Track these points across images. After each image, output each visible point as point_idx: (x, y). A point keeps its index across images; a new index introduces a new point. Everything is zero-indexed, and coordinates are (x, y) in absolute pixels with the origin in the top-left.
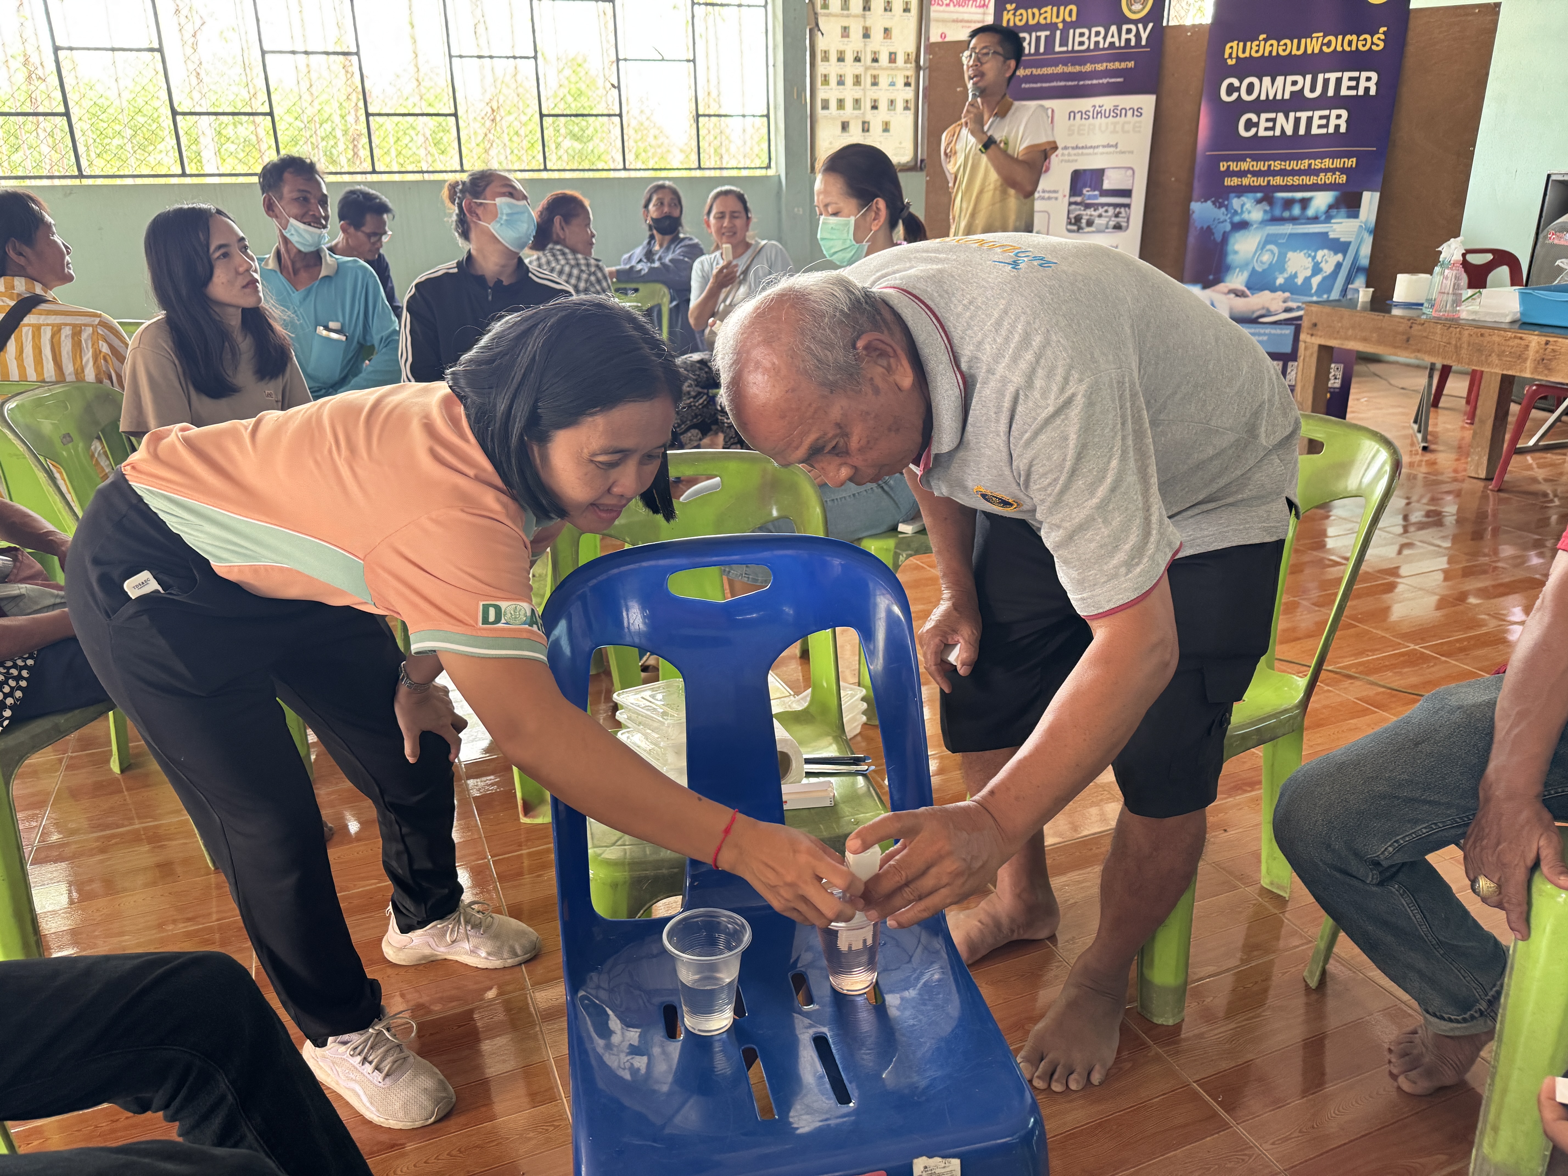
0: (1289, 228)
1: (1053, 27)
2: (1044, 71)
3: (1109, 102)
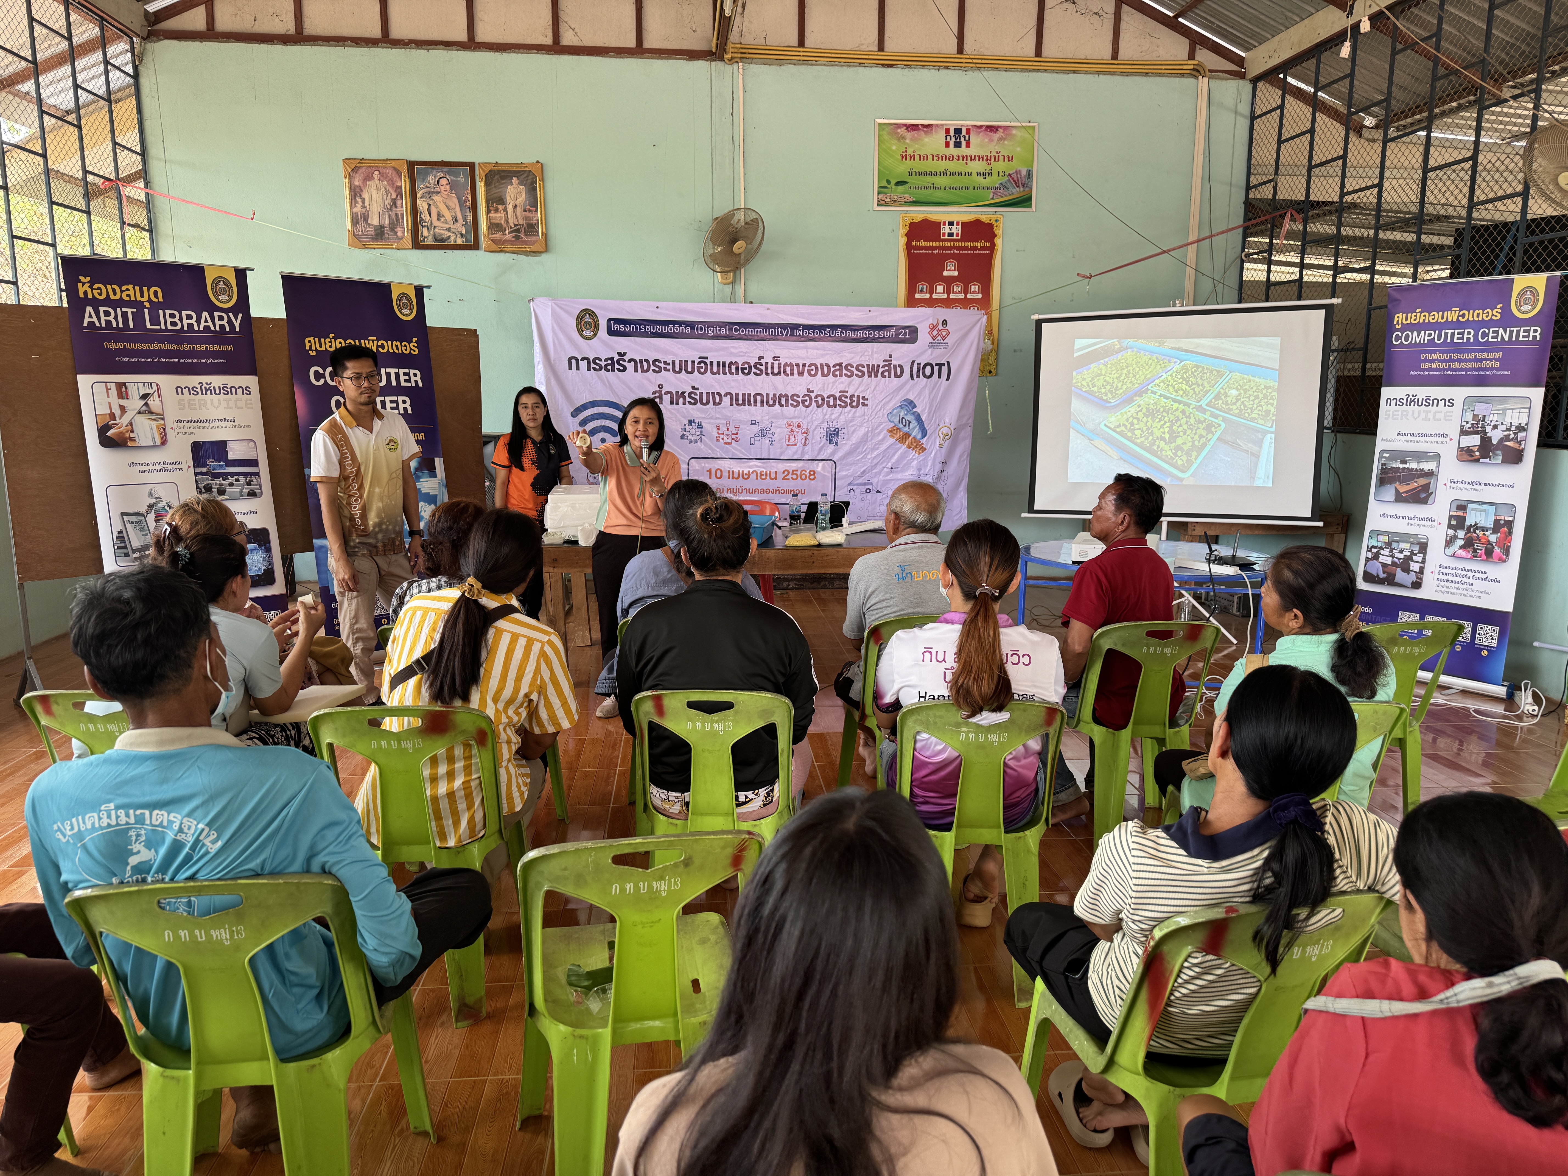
1: (139, 305)
2: (139, 346)
3: (217, 381)
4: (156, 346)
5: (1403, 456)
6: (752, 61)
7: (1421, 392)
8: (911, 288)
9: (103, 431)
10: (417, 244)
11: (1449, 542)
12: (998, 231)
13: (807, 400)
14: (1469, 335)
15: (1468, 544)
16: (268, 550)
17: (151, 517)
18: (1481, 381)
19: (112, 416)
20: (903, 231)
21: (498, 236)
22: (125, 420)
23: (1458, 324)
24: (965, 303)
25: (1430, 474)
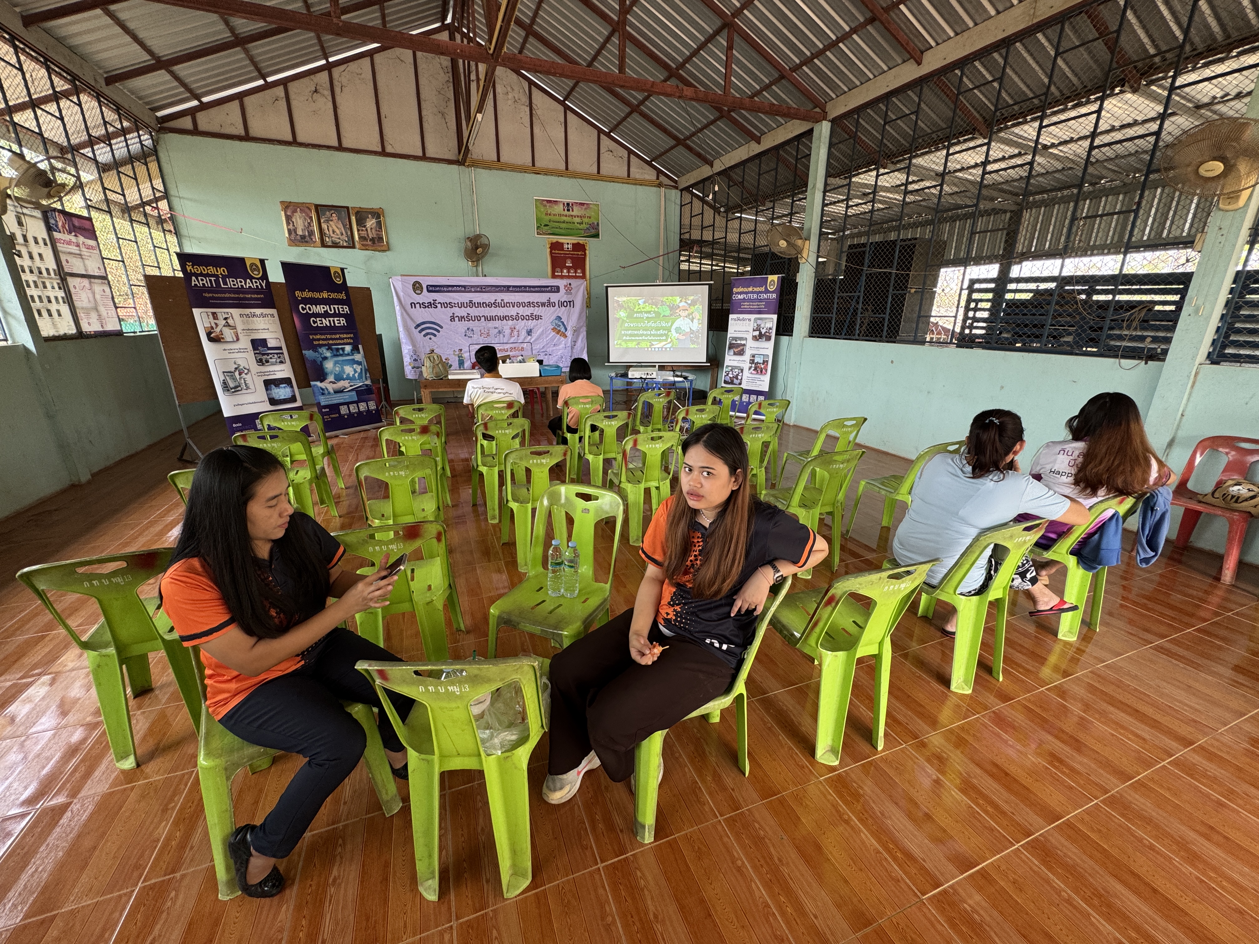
0: (340, 358)
1: (217, 276)
2: (219, 295)
3: (258, 311)
4: (227, 295)
5: (735, 339)
6: (477, 167)
7: (741, 316)
8: (553, 271)
9: (209, 334)
10: (324, 245)
11: (750, 368)
12: (587, 248)
13: (517, 318)
14: (755, 296)
15: (755, 369)
16: (292, 387)
17: (237, 373)
18: (760, 312)
19: (212, 328)
20: (548, 246)
21: (365, 243)
22: (218, 330)
23: (752, 292)
24: (576, 277)
25: (744, 345)
